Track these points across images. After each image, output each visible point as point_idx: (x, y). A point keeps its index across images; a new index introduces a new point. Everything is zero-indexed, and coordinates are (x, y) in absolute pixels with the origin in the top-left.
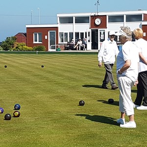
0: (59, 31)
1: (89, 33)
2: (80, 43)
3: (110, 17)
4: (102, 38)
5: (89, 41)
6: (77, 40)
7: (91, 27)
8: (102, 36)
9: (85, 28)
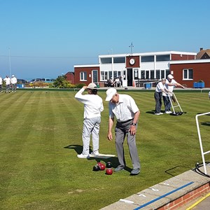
0: (101, 70)
1: (125, 72)
2: (117, 80)
3: (142, 57)
4: (136, 76)
5: (125, 79)
6: (115, 78)
7: (127, 66)
8: (136, 74)
9: (122, 67)
